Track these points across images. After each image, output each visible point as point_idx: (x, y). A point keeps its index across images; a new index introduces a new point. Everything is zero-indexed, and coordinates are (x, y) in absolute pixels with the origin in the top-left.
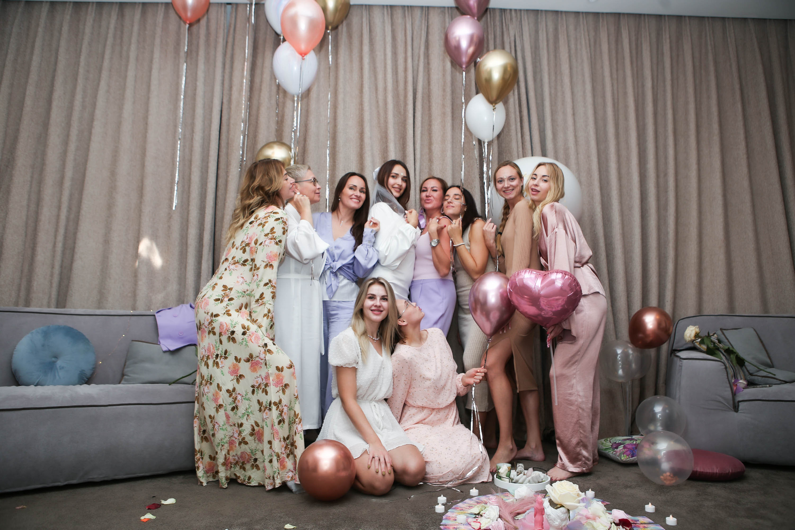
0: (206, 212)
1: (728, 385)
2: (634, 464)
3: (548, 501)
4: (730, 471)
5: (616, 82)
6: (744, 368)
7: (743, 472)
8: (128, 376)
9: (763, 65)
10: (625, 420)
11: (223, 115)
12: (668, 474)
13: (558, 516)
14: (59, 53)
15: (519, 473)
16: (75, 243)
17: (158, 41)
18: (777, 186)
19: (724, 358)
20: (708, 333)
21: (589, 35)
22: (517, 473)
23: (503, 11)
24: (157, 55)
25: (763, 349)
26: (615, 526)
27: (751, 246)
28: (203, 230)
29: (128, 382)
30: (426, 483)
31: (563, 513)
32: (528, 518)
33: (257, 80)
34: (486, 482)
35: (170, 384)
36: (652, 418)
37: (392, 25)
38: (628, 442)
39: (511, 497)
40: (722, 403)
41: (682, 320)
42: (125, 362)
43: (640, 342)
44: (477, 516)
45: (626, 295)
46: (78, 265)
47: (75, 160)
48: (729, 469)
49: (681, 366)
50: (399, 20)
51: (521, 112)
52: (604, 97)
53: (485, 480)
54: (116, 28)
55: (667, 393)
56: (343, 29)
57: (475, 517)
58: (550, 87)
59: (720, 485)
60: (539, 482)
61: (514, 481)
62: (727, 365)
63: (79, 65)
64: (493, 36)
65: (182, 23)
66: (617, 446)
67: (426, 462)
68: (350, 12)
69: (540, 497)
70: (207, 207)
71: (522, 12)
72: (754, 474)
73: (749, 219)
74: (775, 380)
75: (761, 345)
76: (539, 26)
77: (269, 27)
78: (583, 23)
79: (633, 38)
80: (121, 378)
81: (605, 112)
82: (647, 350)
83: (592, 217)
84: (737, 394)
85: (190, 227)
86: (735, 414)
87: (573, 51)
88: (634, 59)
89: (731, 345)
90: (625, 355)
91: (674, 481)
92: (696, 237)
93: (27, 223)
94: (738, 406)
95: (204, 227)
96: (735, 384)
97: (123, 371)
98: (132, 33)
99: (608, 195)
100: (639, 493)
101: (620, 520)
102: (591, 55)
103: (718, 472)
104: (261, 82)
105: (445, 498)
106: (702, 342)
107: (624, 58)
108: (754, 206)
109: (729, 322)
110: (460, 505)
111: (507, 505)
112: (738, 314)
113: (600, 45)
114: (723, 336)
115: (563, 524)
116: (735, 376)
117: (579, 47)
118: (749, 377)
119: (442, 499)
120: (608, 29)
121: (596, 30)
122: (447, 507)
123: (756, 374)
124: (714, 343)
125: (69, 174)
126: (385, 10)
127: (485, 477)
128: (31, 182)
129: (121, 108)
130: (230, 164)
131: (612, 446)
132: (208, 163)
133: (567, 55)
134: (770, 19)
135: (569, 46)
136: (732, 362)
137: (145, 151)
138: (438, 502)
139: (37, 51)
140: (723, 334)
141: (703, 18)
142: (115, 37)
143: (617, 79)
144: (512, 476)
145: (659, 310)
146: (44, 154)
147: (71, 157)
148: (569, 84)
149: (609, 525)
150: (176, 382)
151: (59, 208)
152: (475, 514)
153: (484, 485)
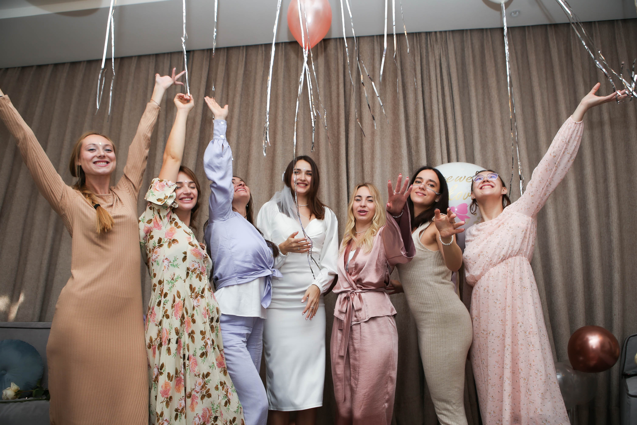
5: (545, 90)
23: (428, 34)
37: (325, 56)
50: (332, 51)
51: (446, 125)
52: (533, 106)
71: (448, 33)
76: (465, 44)
81: (535, 121)
88: (565, 68)
107: (553, 67)
113: (527, 57)
120: (535, 41)
121: (523, 43)
133: (494, 69)
135: (496, 61)
143: (547, 88)
148: (497, 96)
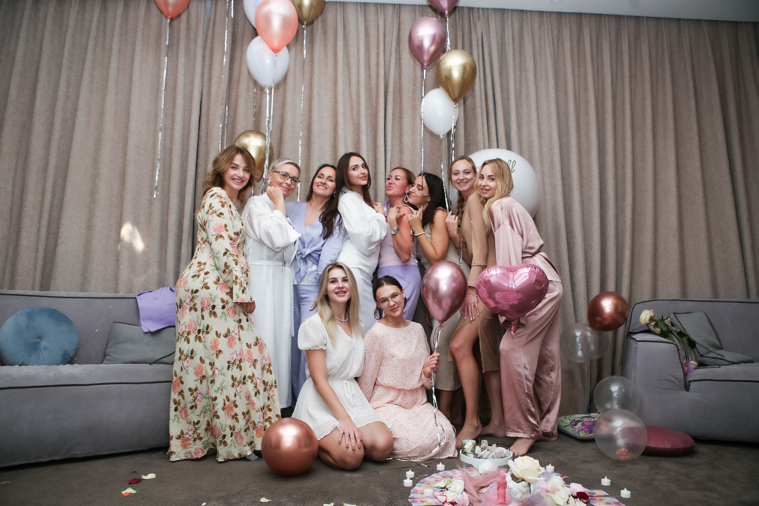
0: (186, 199)
1: (680, 366)
2: (592, 440)
3: (510, 475)
4: (681, 446)
5: (577, 78)
6: (695, 349)
7: (694, 447)
8: (110, 356)
9: (716, 64)
10: (583, 399)
11: (202, 106)
12: (623, 449)
13: (520, 490)
14: (43, 44)
15: (483, 449)
16: (58, 228)
17: (140, 34)
18: (727, 179)
19: (676, 340)
20: (662, 317)
21: (552, 34)
22: (482, 448)
23: (471, 9)
24: (139, 47)
25: (713, 332)
26: (573, 499)
27: (703, 235)
28: (183, 217)
29: (111, 362)
30: (395, 458)
31: (524, 487)
32: (491, 492)
33: (236, 73)
34: (452, 458)
35: (151, 364)
36: (609, 397)
37: (366, 21)
38: (586, 419)
39: (475, 471)
40: (674, 383)
41: (638, 305)
42: (107, 343)
43: (598, 325)
44: (443, 490)
45: (585, 280)
46: (61, 249)
47: (59, 148)
48: (680, 445)
49: (636, 348)
50: (372, 16)
51: (487, 105)
52: (566, 92)
53: (451, 455)
54: (99, 21)
55: (623, 374)
56: (318, 24)
57: (442, 491)
58: (515, 83)
59: (672, 459)
60: (502, 458)
61: (478, 456)
62: (680, 347)
63: (63, 56)
64: (461, 34)
65: (163, 18)
66: (575, 423)
67: (395, 439)
68: (325, 8)
69: (502, 471)
70: (187, 194)
71: (490, 10)
72: (703, 449)
73: (701, 209)
74: (724, 361)
75: (711, 328)
76: (506, 24)
77: (247, 22)
78: (547, 22)
79: (594, 37)
80: (103, 358)
81: (567, 106)
82: (605, 333)
83: (554, 206)
84: (689, 375)
85: (170, 213)
86: (686, 393)
87: (537, 49)
88: (595, 57)
89: (683, 328)
90: (584, 337)
91: (628, 457)
92: (651, 226)
93: (11, 209)
94: (689, 385)
95: (184, 214)
96: (687, 365)
97: (105, 351)
98: (114, 26)
99: (570, 185)
100: (596, 468)
101: (577, 493)
102: (554, 52)
103: (669, 447)
104: (240, 75)
105: (413, 473)
106: (656, 325)
107: (585, 56)
108: (705, 197)
109: (682, 306)
110: (427, 479)
111: (471, 479)
112: (689, 299)
113: (563, 44)
114: (676, 320)
115: (524, 497)
116: (686, 357)
117: (543, 44)
118: (700, 359)
119: (410, 474)
120: (570, 28)
121: (559, 28)
122: (415, 481)
123: (706, 355)
124: (668, 326)
125: (53, 161)
126: (359, 7)
127: (451, 453)
128: (16, 169)
129: (104, 99)
130: (209, 154)
131: (571, 423)
132: (188, 152)
133: (531, 52)
134: (722, 21)
135: (533, 44)
136: (683, 344)
137: (127, 140)
138: (407, 476)
139: (21, 43)
140: (676, 317)
141: (659, 18)
142: (98, 29)
143: (579, 76)
144: (476, 452)
145: (617, 295)
146: (28, 142)
147: (54, 145)
148: (533, 80)
149: (568, 497)
150: (157, 362)
151: (43, 194)
152: (442, 488)
153: (450, 460)
